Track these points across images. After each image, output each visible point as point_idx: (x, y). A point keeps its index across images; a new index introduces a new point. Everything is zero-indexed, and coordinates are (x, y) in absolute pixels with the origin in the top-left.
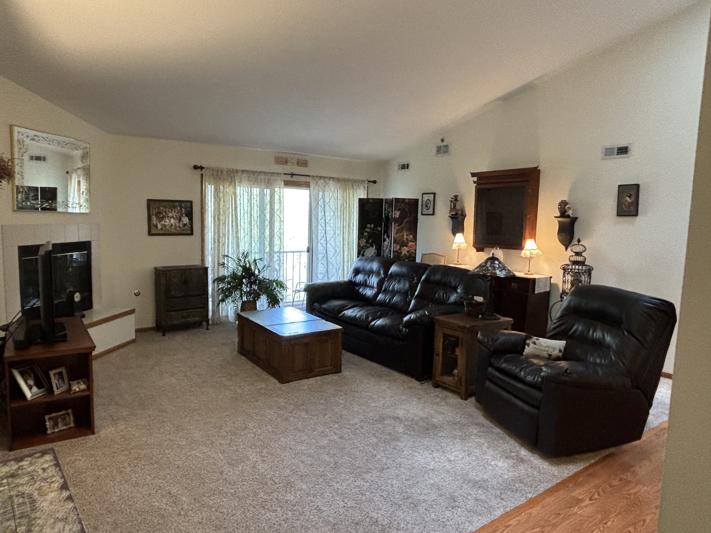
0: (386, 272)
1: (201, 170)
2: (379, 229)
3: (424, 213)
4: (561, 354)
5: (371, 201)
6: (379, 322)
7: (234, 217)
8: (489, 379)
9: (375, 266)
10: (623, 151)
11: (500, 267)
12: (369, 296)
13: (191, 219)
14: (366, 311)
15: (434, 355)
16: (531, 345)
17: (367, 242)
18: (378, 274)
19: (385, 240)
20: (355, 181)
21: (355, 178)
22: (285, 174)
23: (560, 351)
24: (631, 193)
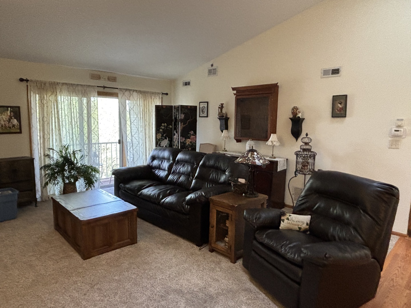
0: (174, 159)
1: (27, 82)
2: (171, 126)
3: (201, 115)
4: (308, 227)
5: (164, 107)
6: (169, 199)
7: (56, 119)
8: (254, 250)
9: (166, 154)
10: (336, 72)
11: (258, 157)
12: (162, 177)
13: (19, 121)
14: (159, 190)
15: (210, 227)
16: (286, 221)
17: (162, 136)
18: (168, 159)
19: (174, 135)
20: (153, 93)
21: (153, 91)
22: (97, 86)
23: (307, 224)
24: (341, 101)
